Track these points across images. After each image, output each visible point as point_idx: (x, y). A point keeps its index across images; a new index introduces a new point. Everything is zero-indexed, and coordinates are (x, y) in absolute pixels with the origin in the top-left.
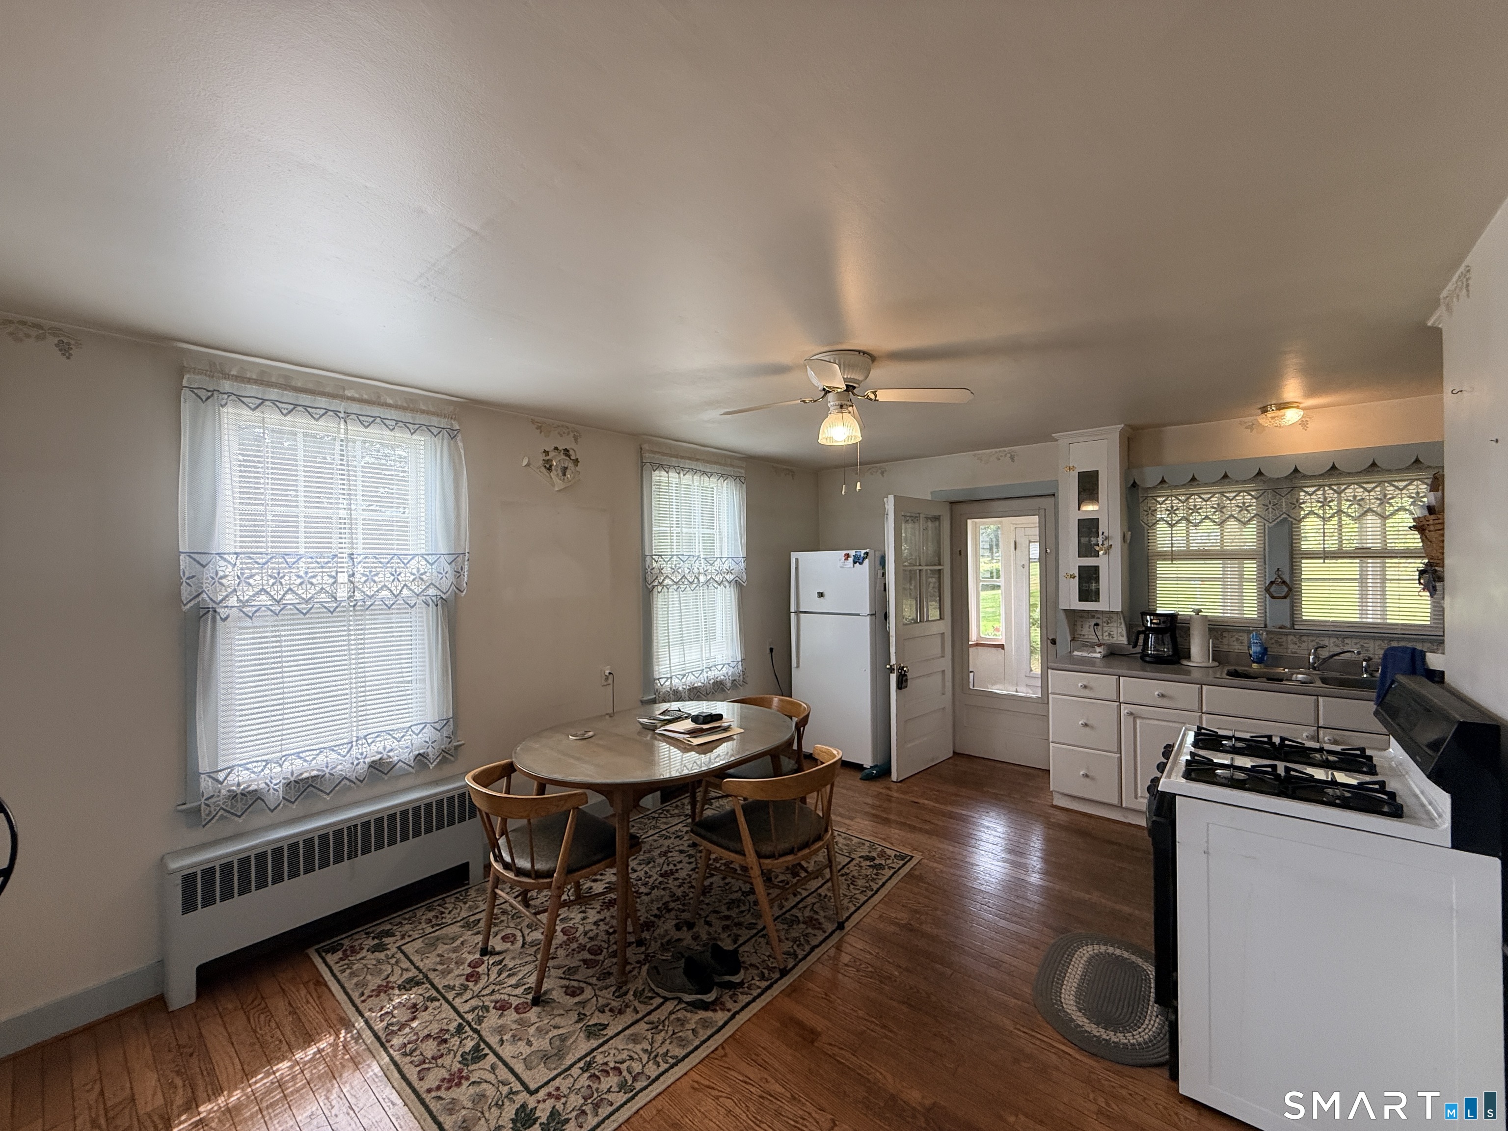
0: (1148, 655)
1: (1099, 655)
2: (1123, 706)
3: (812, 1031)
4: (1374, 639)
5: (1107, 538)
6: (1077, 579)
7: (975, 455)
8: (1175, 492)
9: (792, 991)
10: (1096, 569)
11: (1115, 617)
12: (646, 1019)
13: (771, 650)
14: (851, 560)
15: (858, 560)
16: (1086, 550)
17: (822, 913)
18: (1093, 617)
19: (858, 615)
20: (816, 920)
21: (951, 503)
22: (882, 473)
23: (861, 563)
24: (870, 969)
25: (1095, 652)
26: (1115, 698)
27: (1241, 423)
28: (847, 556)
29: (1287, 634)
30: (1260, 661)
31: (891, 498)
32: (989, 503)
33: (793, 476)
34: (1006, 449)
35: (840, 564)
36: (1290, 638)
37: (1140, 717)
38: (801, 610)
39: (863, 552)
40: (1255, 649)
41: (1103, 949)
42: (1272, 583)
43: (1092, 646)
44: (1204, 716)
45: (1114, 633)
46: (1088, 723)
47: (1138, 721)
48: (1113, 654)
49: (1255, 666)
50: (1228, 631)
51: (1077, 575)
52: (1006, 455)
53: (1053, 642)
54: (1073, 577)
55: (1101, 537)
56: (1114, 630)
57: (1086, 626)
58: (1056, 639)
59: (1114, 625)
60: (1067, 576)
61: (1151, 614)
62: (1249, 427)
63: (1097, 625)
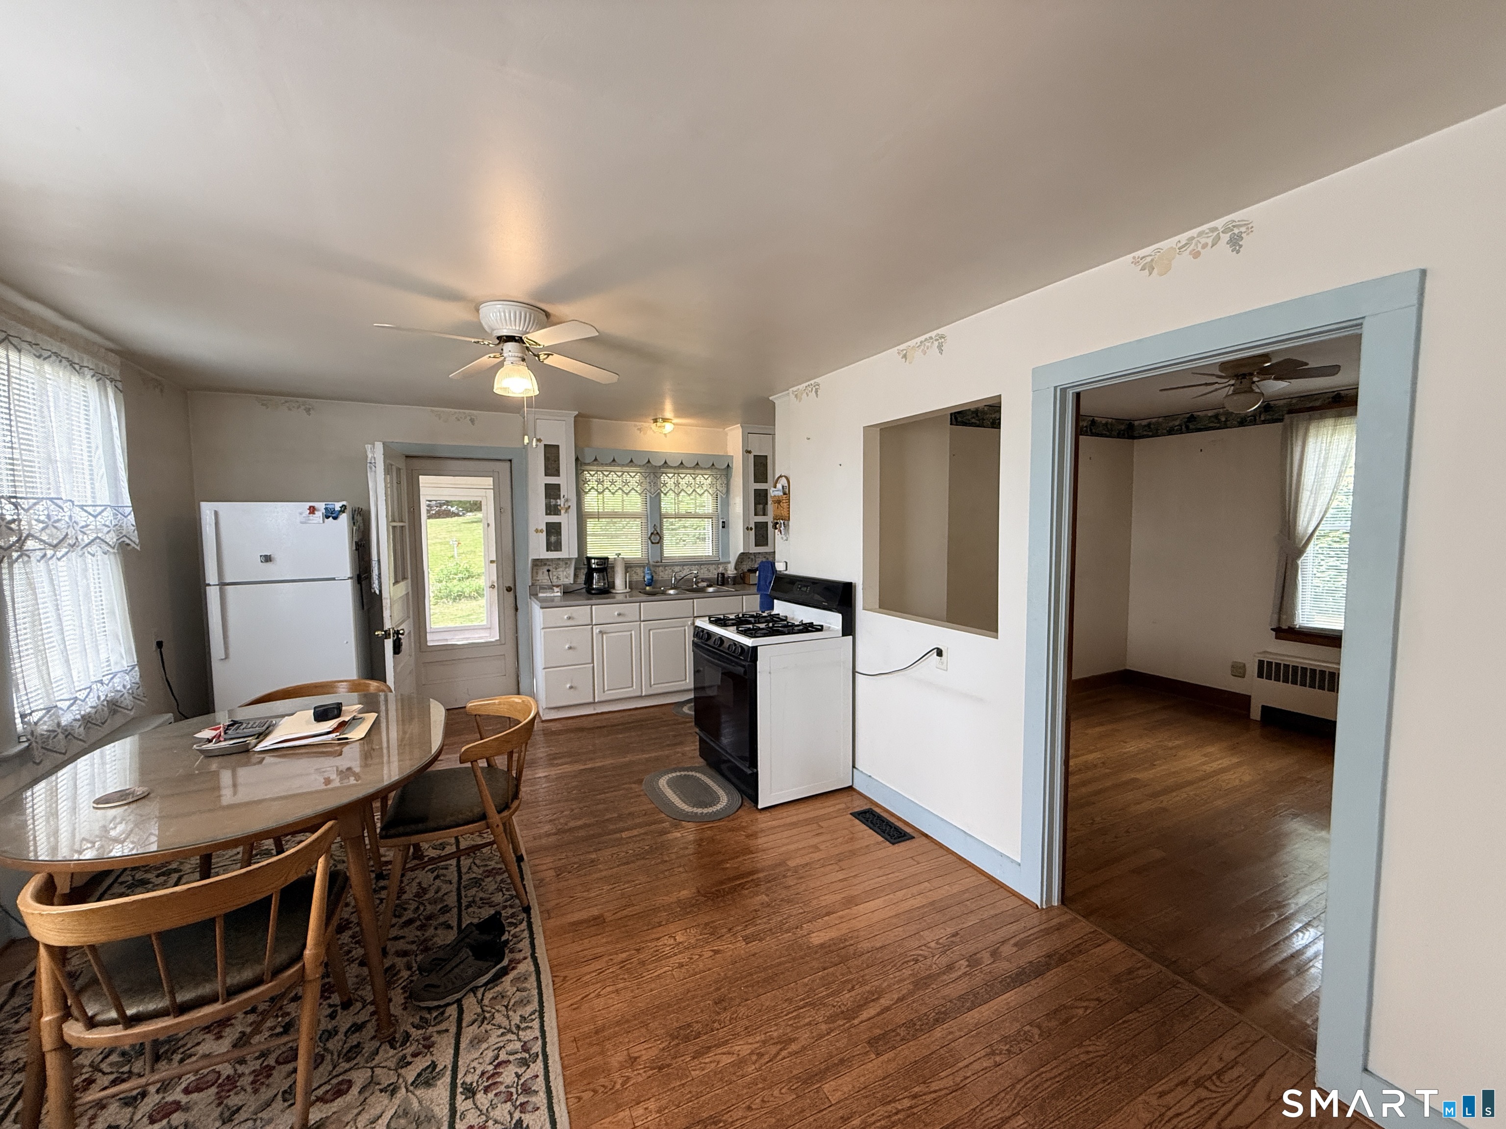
0: (593, 589)
1: (559, 594)
2: (594, 627)
3: (595, 918)
4: (695, 565)
5: (567, 500)
6: (545, 533)
7: (432, 411)
8: (600, 468)
9: (547, 914)
10: (559, 525)
11: (561, 563)
12: (464, 1025)
13: (160, 645)
14: (319, 514)
15: (331, 514)
16: (552, 510)
17: (493, 863)
18: (545, 564)
19: (334, 579)
20: (493, 869)
21: (407, 457)
22: (308, 411)
23: (335, 518)
24: (575, 866)
25: (553, 592)
26: (589, 622)
27: (635, 426)
28: (312, 510)
29: (659, 566)
30: (649, 585)
31: (379, 446)
32: (442, 461)
33: (162, 391)
34: (467, 411)
35: (299, 519)
36: (661, 568)
37: (606, 633)
38: (228, 581)
39: (341, 504)
40: (648, 577)
41: (670, 776)
42: (652, 534)
43: (551, 588)
44: (642, 624)
45: (561, 577)
46: (572, 645)
47: (604, 636)
48: (567, 592)
49: (648, 588)
50: (631, 567)
51: (545, 529)
52: (465, 418)
53: (509, 589)
54: (541, 531)
55: (563, 500)
56: (561, 573)
57: (540, 572)
58: (512, 587)
59: (561, 569)
60: (537, 531)
61: (595, 558)
62: (640, 429)
63: (548, 571)
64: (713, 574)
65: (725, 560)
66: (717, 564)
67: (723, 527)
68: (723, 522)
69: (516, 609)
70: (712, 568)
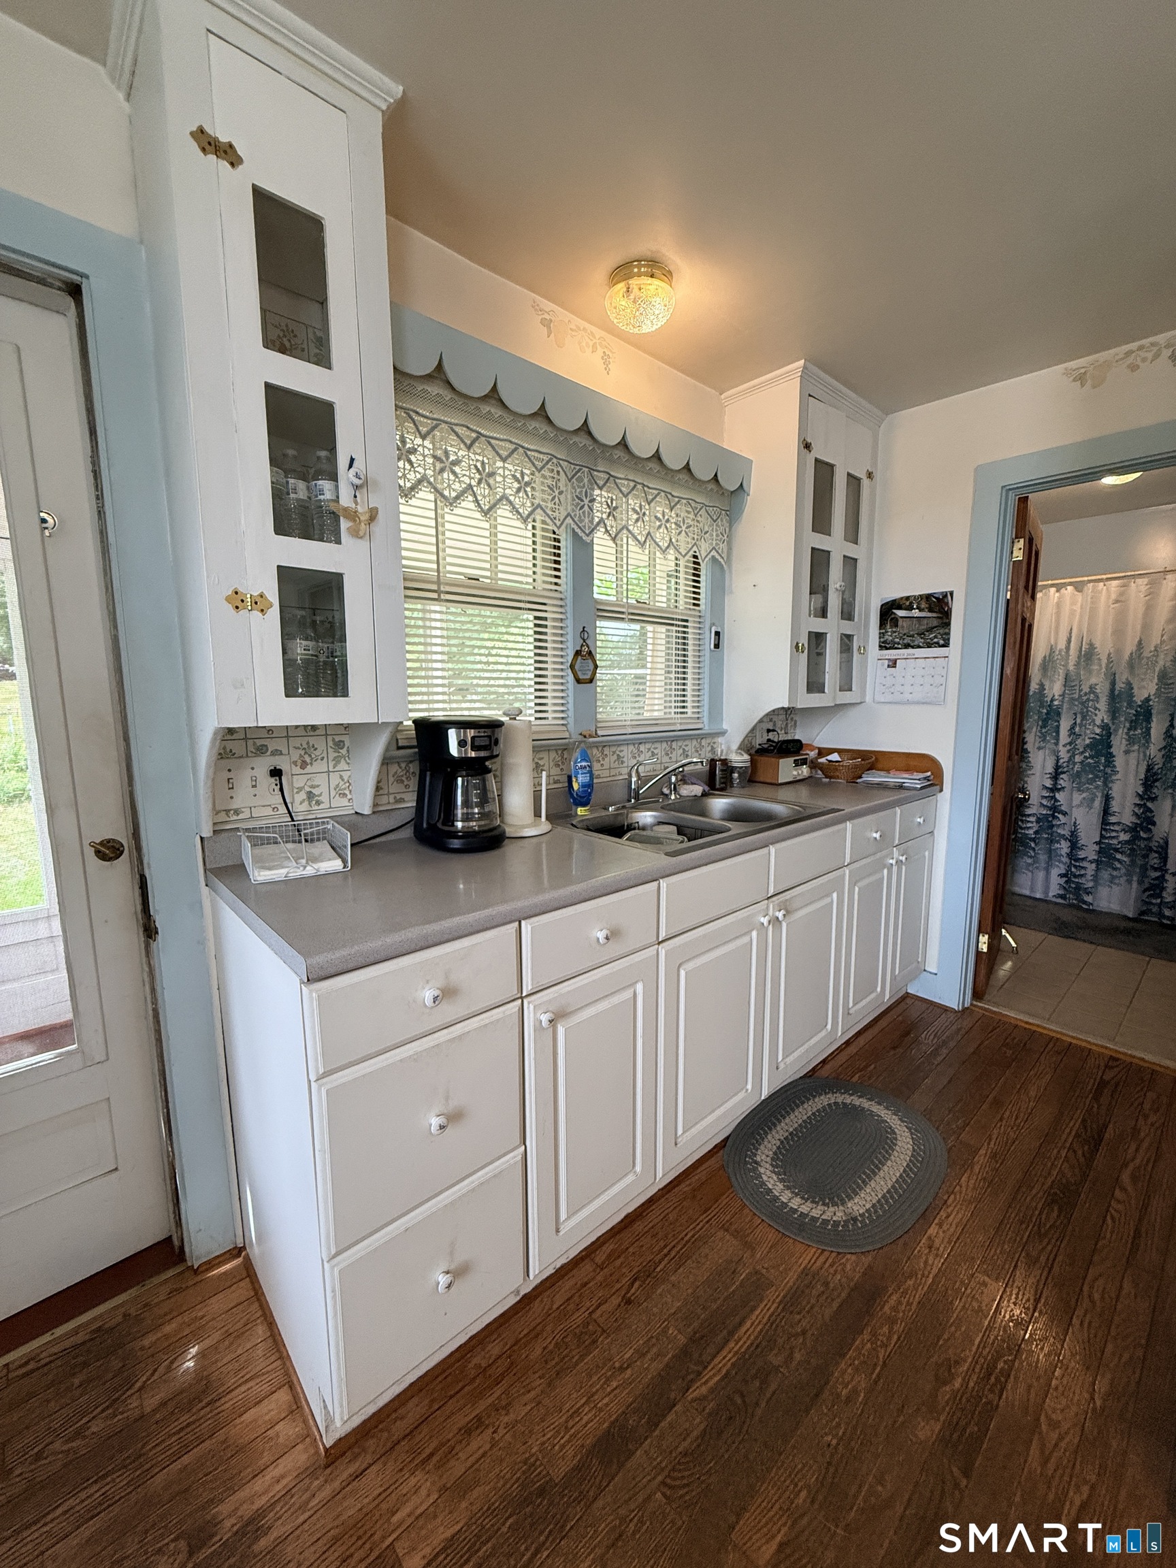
5: (363, 482)
6: (274, 612)
10: (330, 585)
11: (320, 743)
16: (303, 512)
18: (261, 750)
26: (512, 988)
29: (597, 746)
30: (587, 800)
40: (582, 779)
42: (576, 652)
43: (295, 841)
44: (662, 951)
45: (322, 791)
48: (358, 852)
49: (580, 811)
51: (273, 596)
53: (108, 851)
54: (259, 603)
55: (346, 477)
56: (321, 780)
57: (244, 780)
58: (124, 839)
59: (320, 766)
60: (237, 601)
61: (462, 725)
62: (547, 323)
63: (276, 773)
64: (697, 759)
65: (715, 730)
66: (697, 736)
67: (717, 646)
68: (717, 634)
69: (150, 931)
70: (691, 746)
